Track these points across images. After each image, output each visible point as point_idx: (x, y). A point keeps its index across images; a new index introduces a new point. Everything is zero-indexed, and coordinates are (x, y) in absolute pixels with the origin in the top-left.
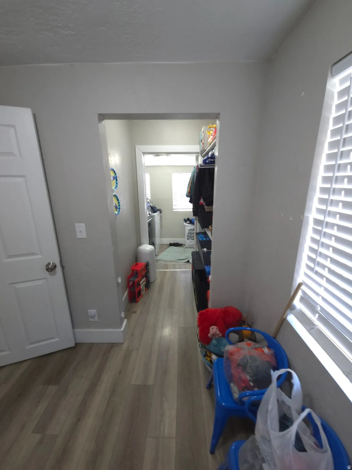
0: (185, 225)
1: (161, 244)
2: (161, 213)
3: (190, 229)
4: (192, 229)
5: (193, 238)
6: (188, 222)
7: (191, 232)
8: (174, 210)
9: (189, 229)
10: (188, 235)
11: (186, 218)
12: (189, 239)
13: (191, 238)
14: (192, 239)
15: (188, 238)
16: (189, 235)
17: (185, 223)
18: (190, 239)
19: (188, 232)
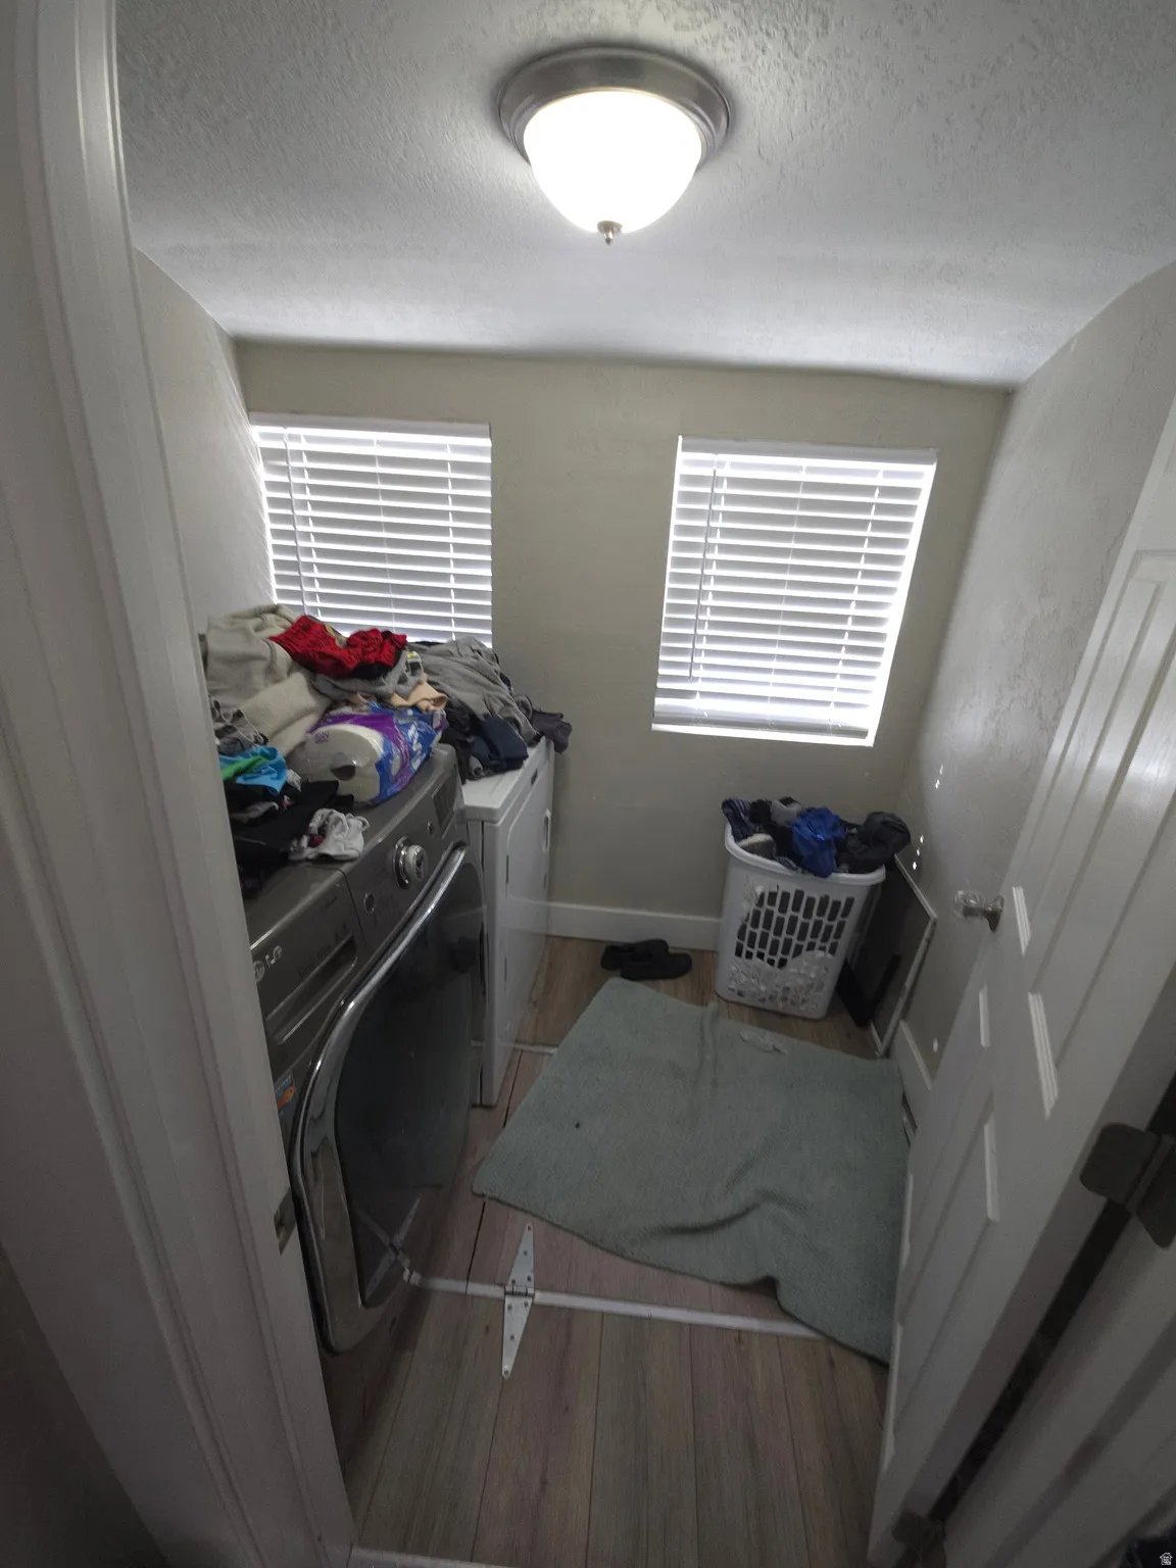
0: (727, 856)
1: (548, 936)
2: (560, 747)
3: (773, 895)
4: (786, 896)
5: (780, 954)
6: (760, 838)
7: (777, 914)
8: (656, 727)
9: (759, 890)
10: (743, 928)
11: (746, 796)
12: (749, 955)
13: (767, 956)
14: (771, 962)
15: (746, 948)
16: (759, 931)
17: (730, 839)
18: (761, 956)
19: (748, 907)
